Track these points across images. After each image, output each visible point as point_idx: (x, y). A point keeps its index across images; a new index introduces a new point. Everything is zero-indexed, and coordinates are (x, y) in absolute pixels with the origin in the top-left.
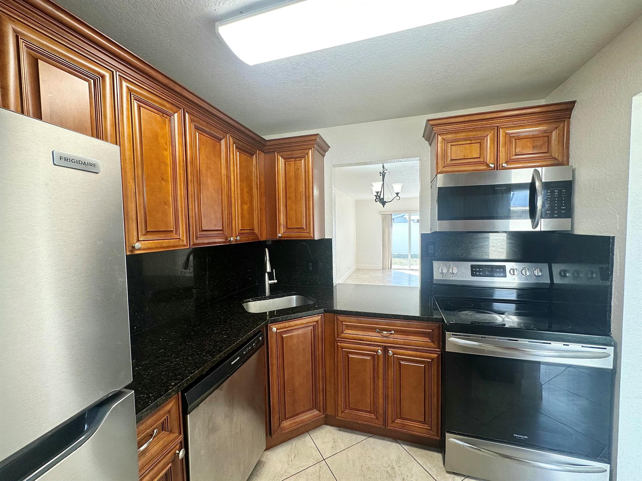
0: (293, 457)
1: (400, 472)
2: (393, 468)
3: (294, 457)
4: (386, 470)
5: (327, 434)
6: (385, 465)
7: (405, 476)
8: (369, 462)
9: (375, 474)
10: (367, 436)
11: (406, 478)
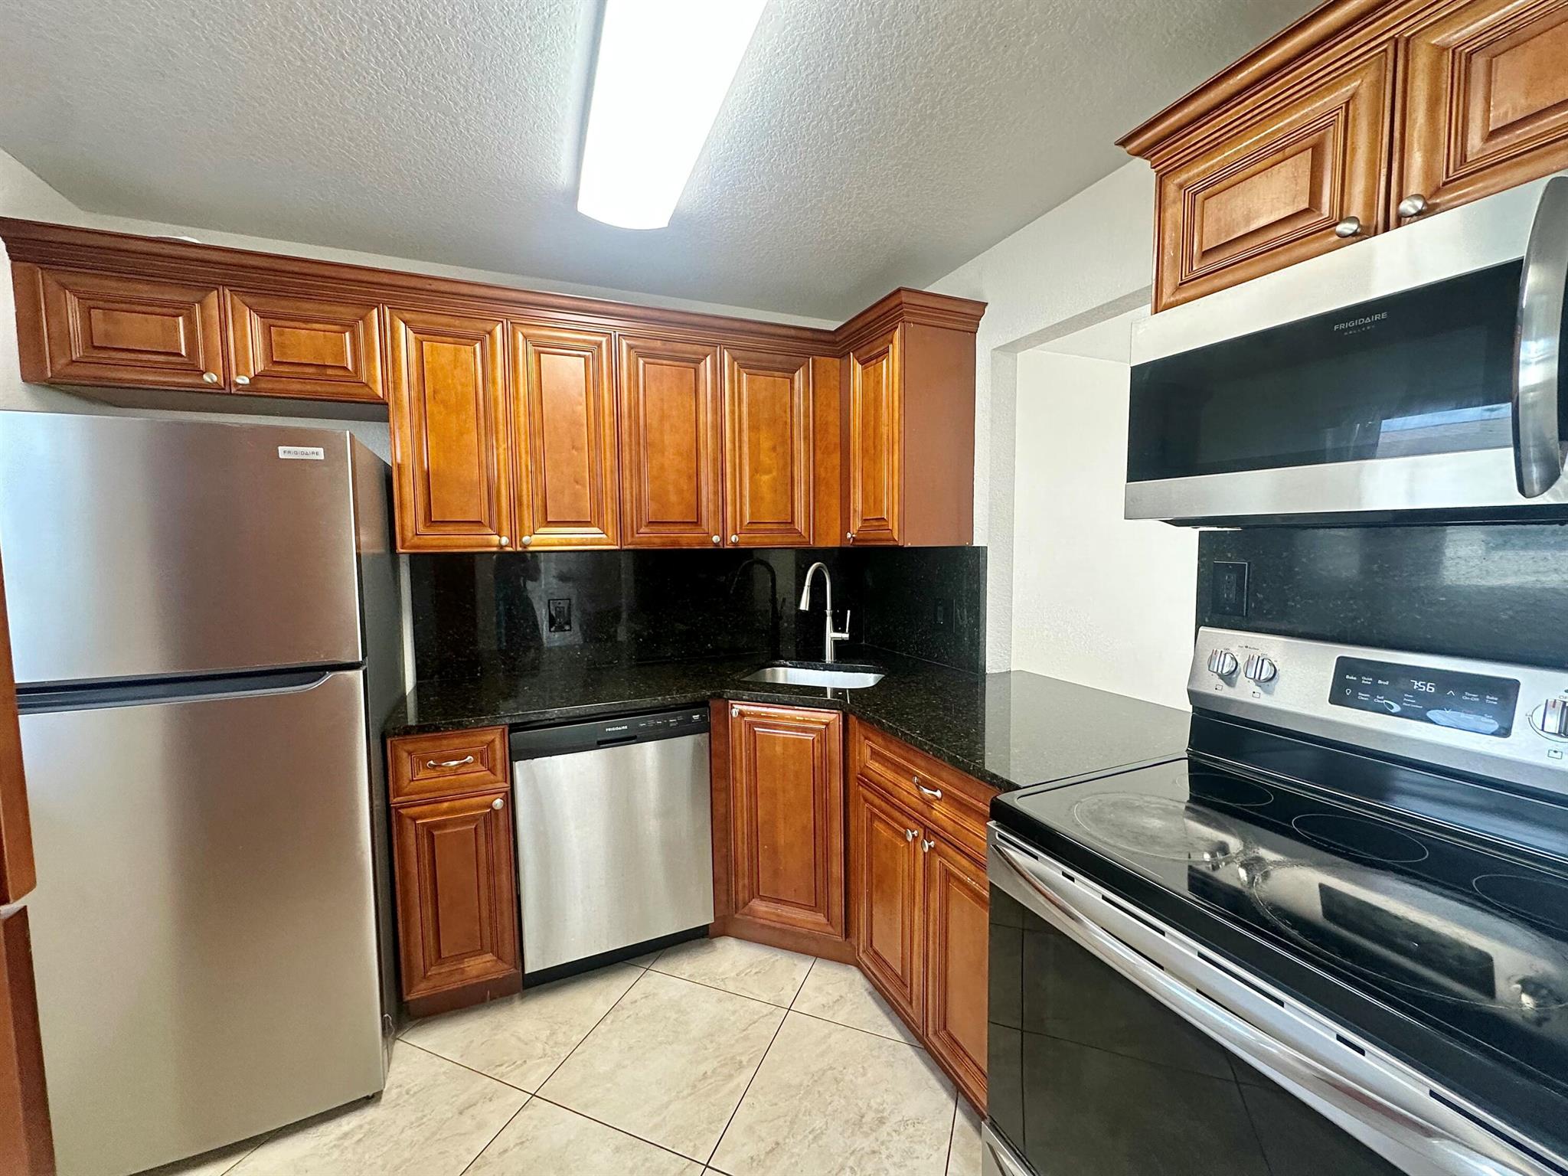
0: (754, 971)
1: (884, 1137)
2: (882, 1121)
3: (756, 973)
4: (863, 1111)
5: (843, 983)
6: (872, 1103)
7: (885, 1153)
8: (853, 1074)
9: (836, 1098)
10: (906, 1039)
11: (884, 1157)
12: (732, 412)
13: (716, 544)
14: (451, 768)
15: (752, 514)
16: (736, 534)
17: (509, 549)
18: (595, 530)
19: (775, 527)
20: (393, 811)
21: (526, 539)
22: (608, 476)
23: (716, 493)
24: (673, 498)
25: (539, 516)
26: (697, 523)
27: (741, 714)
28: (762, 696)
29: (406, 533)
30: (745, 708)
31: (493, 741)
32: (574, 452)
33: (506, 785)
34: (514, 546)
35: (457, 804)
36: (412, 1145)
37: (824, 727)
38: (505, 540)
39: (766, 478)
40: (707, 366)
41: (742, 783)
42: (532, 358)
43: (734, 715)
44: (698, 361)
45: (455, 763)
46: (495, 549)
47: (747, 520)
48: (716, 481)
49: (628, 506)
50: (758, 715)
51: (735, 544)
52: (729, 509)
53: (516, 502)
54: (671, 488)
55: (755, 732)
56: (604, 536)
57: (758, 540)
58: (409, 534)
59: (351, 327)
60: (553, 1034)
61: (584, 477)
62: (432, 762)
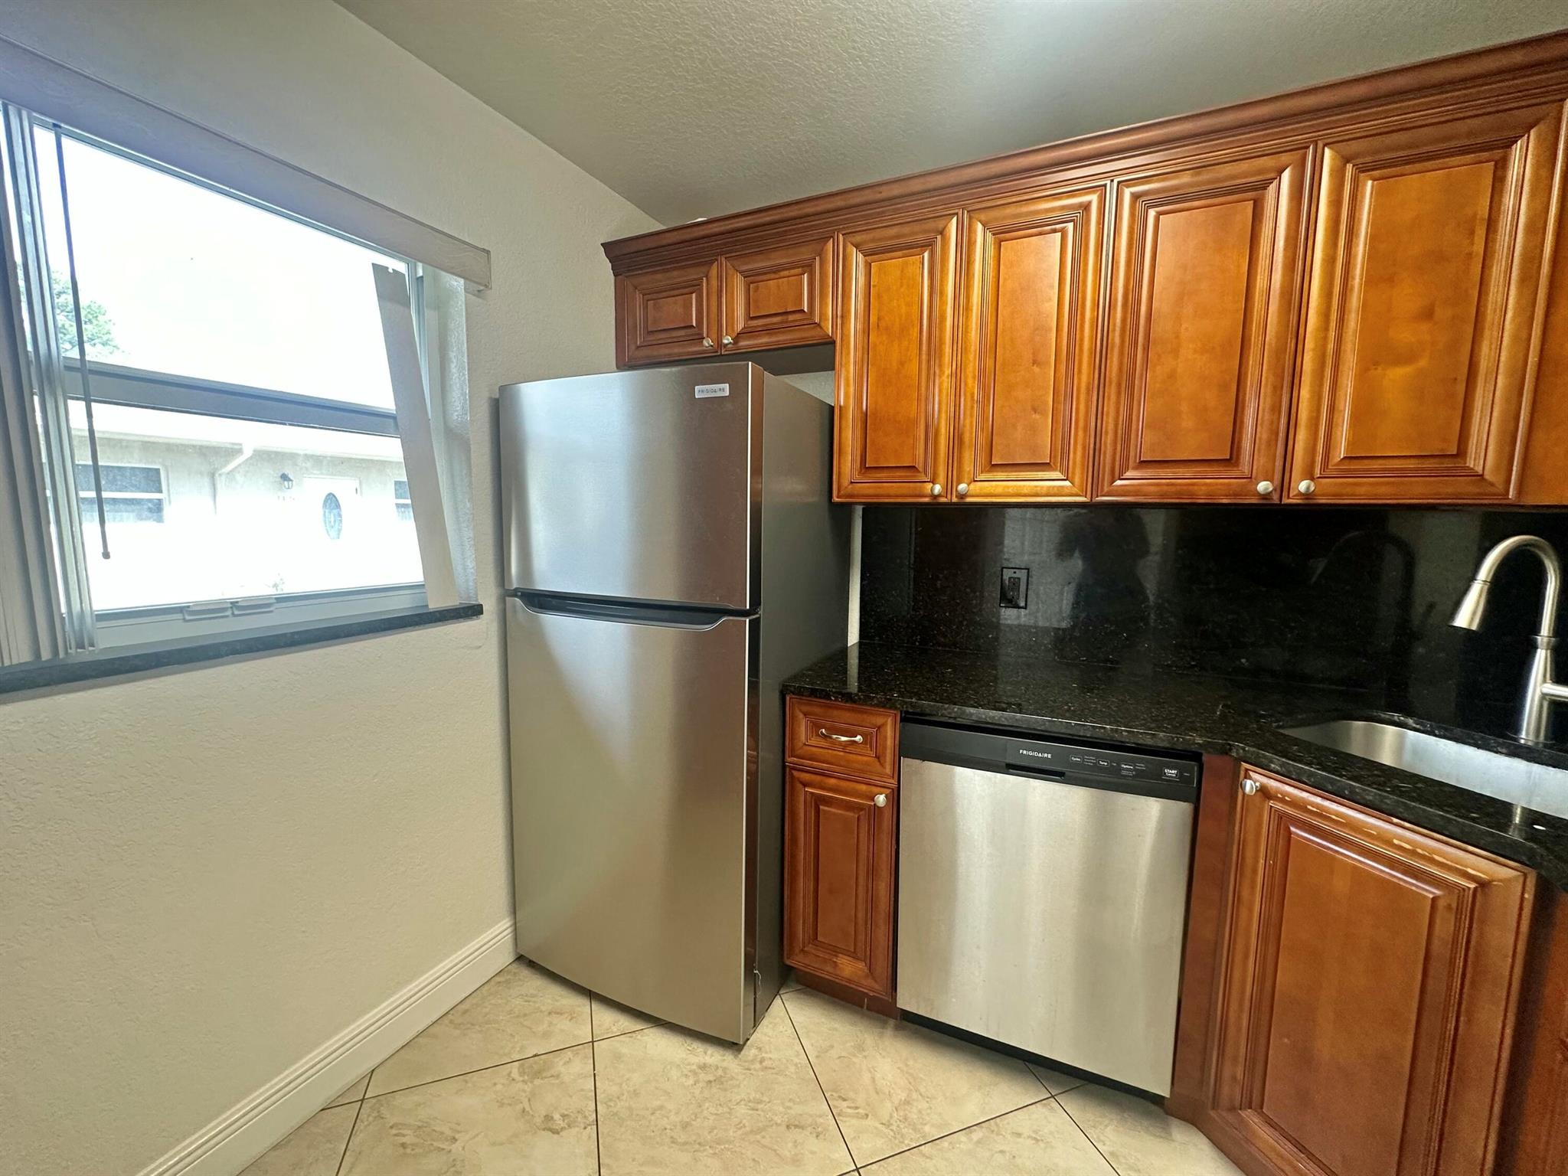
12: (1330, 261)
13: (1266, 496)
14: (841, 743)
15: (1351, 444)
16: (1312, 479)
17: (943, 500)
18: (1057, 475)
19: (1411, 464)
20: (788, 769)
21: (962, 487)
22: (1083, 397)
23: (1276, 409)
24: (1188, 422)
25: (982, 459)
26: (1232, 460)
27: (1264, 792)
28: (1311, 774)
29: (842, 481)
30: (1273, 784)
31: (884, 725)
32: (1036, 369)
33: (893, 781)
34: (949, 496)
35: (844, 784)
36: (739, 1126)
37: (1472, 886)
38: (938, 489)
39: (1397, 375)
40: (1282, 192)
41: (1251, 910)
42: (991, 251)
43: (1248, 789)
44: (1264, 186)
45: (844, 739)
46: (927, 500)
47: (1341, 451)
48: (1277, 389)
49: (1109, 439)
50: (1301, 806)
51: (1307, 495)
52: (1302, 435)
53: (957, 440)
54: (1184, 407)
55: (1290, 833)
56: (1067, 483)
57: (1364, 491)
58: (845, 482)
59: (809, 267)
60: (907, 1102)
61: (1046, 403)
62: (824, 731)
